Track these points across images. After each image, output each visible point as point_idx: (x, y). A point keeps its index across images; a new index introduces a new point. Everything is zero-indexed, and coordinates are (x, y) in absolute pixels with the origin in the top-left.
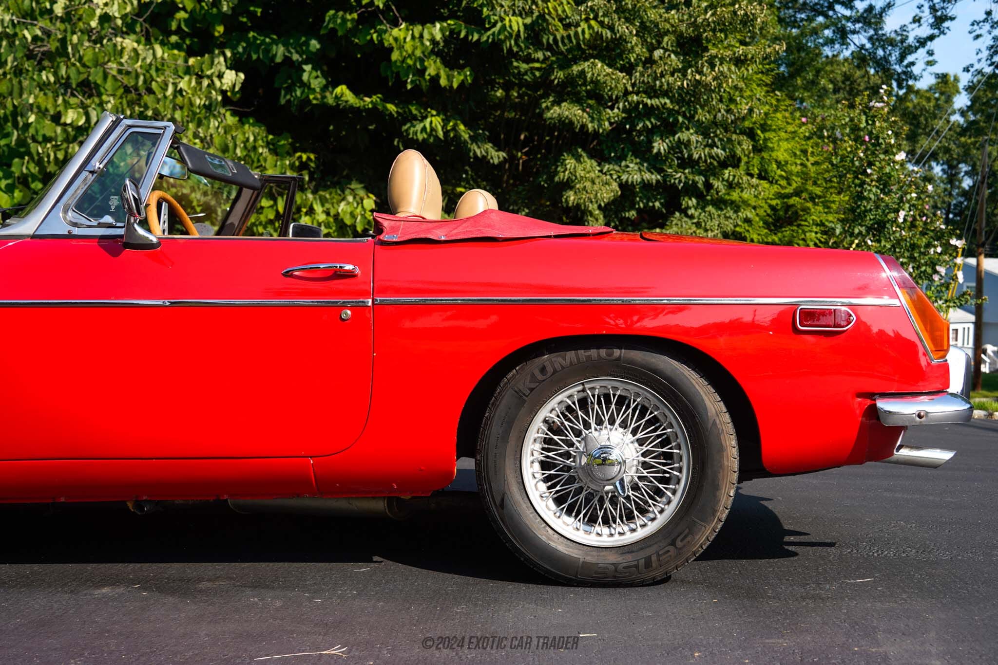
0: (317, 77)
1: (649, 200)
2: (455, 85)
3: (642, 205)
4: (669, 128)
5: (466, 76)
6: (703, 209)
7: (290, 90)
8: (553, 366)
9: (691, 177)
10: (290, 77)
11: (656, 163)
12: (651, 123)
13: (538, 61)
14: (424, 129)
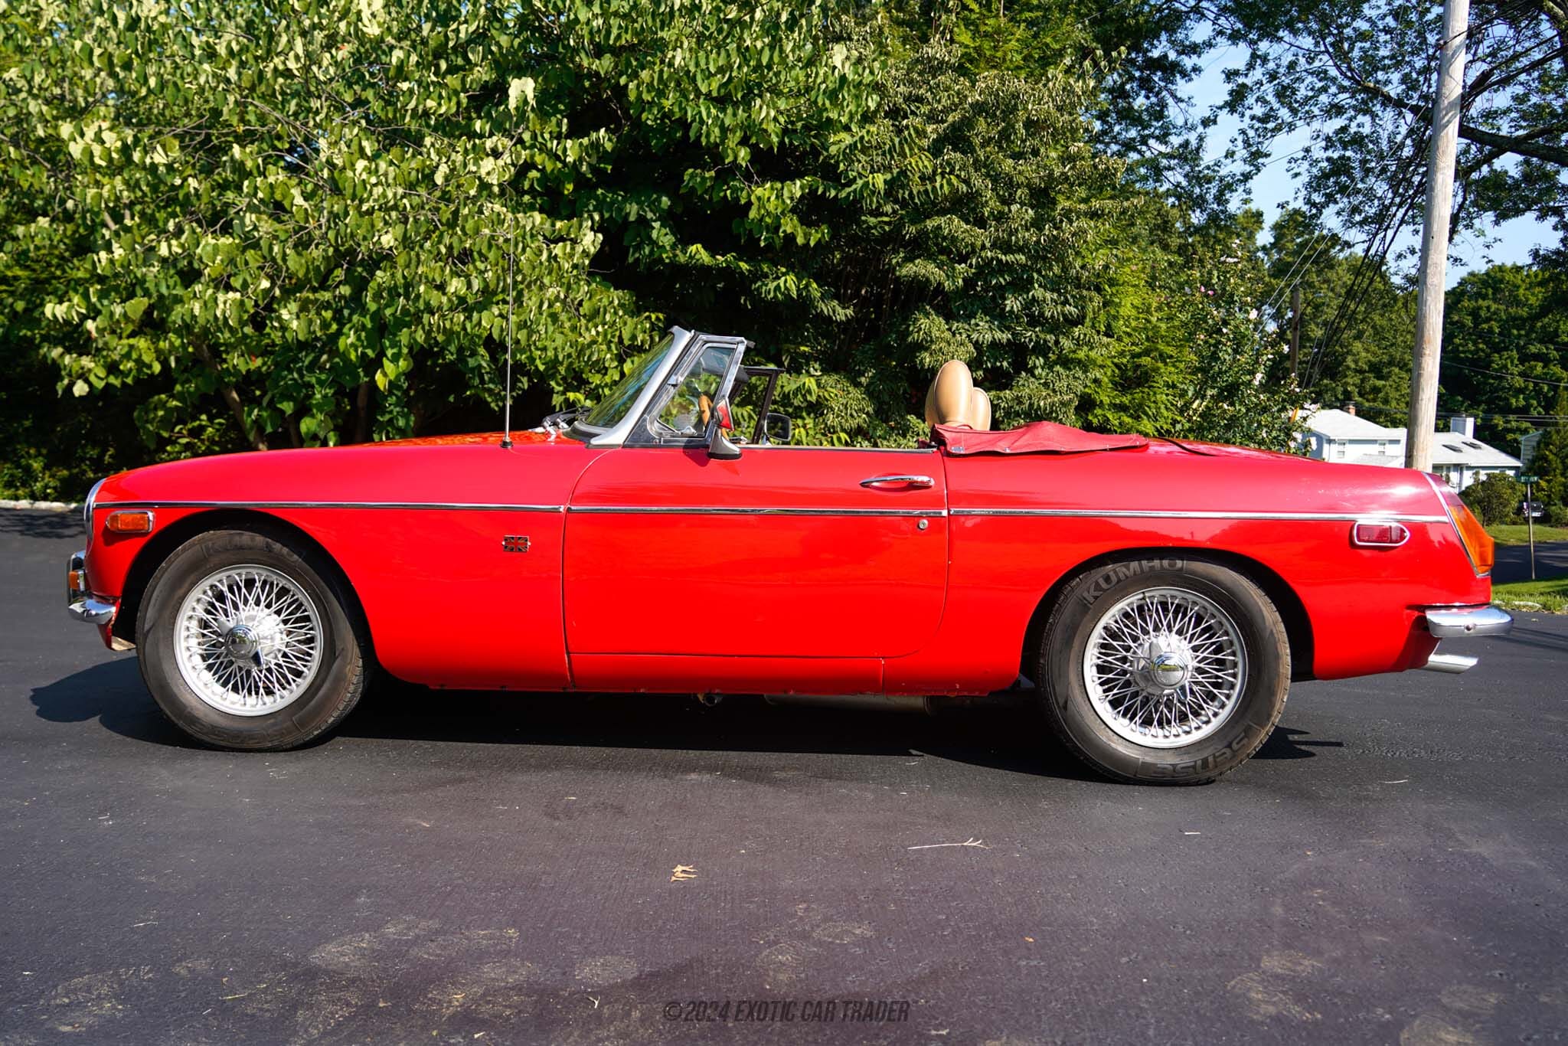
0: (666, 234)
1: (996, 359)
2: (812, 244)
3: (989, 365)
4: (1021, 285)
5: (823, 234)
6: (1051, 368)
7: (639, 248)
8: (1117, 575)
9: (1042, 336)
10: (639, 235)
11: (1002, 318)
12: (1005, 280)
13: (886, 215)
14: (778, 287)
